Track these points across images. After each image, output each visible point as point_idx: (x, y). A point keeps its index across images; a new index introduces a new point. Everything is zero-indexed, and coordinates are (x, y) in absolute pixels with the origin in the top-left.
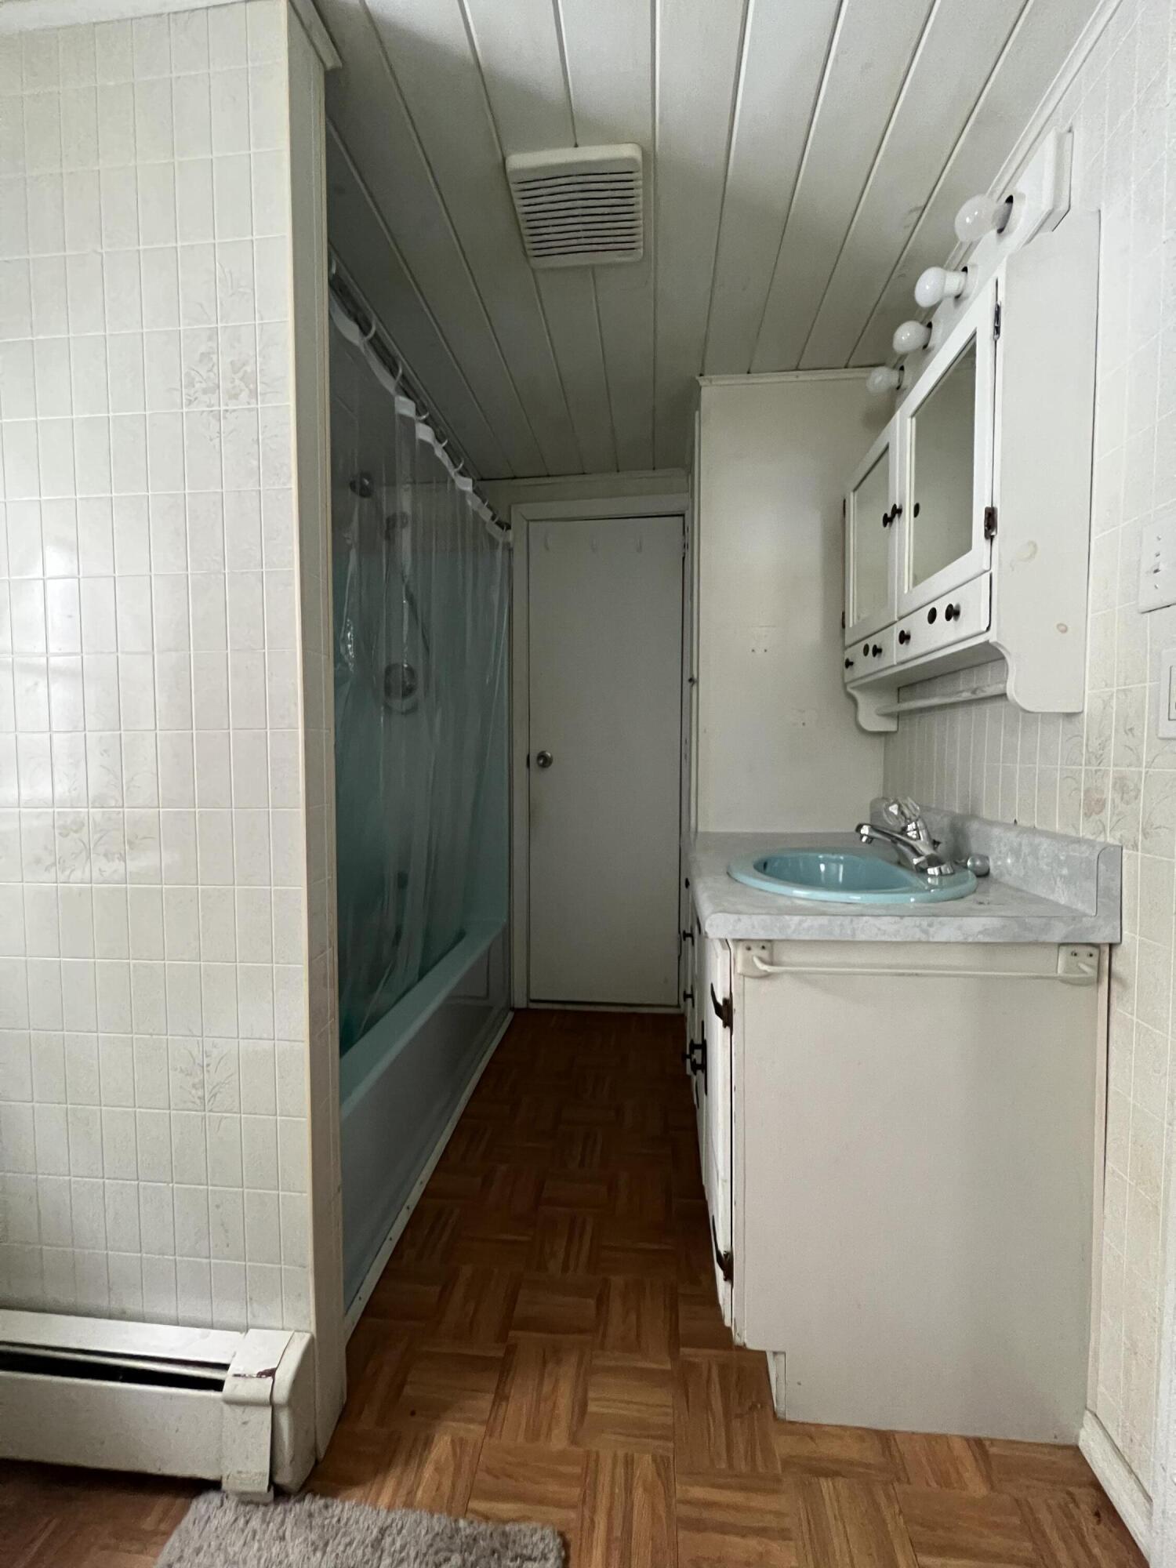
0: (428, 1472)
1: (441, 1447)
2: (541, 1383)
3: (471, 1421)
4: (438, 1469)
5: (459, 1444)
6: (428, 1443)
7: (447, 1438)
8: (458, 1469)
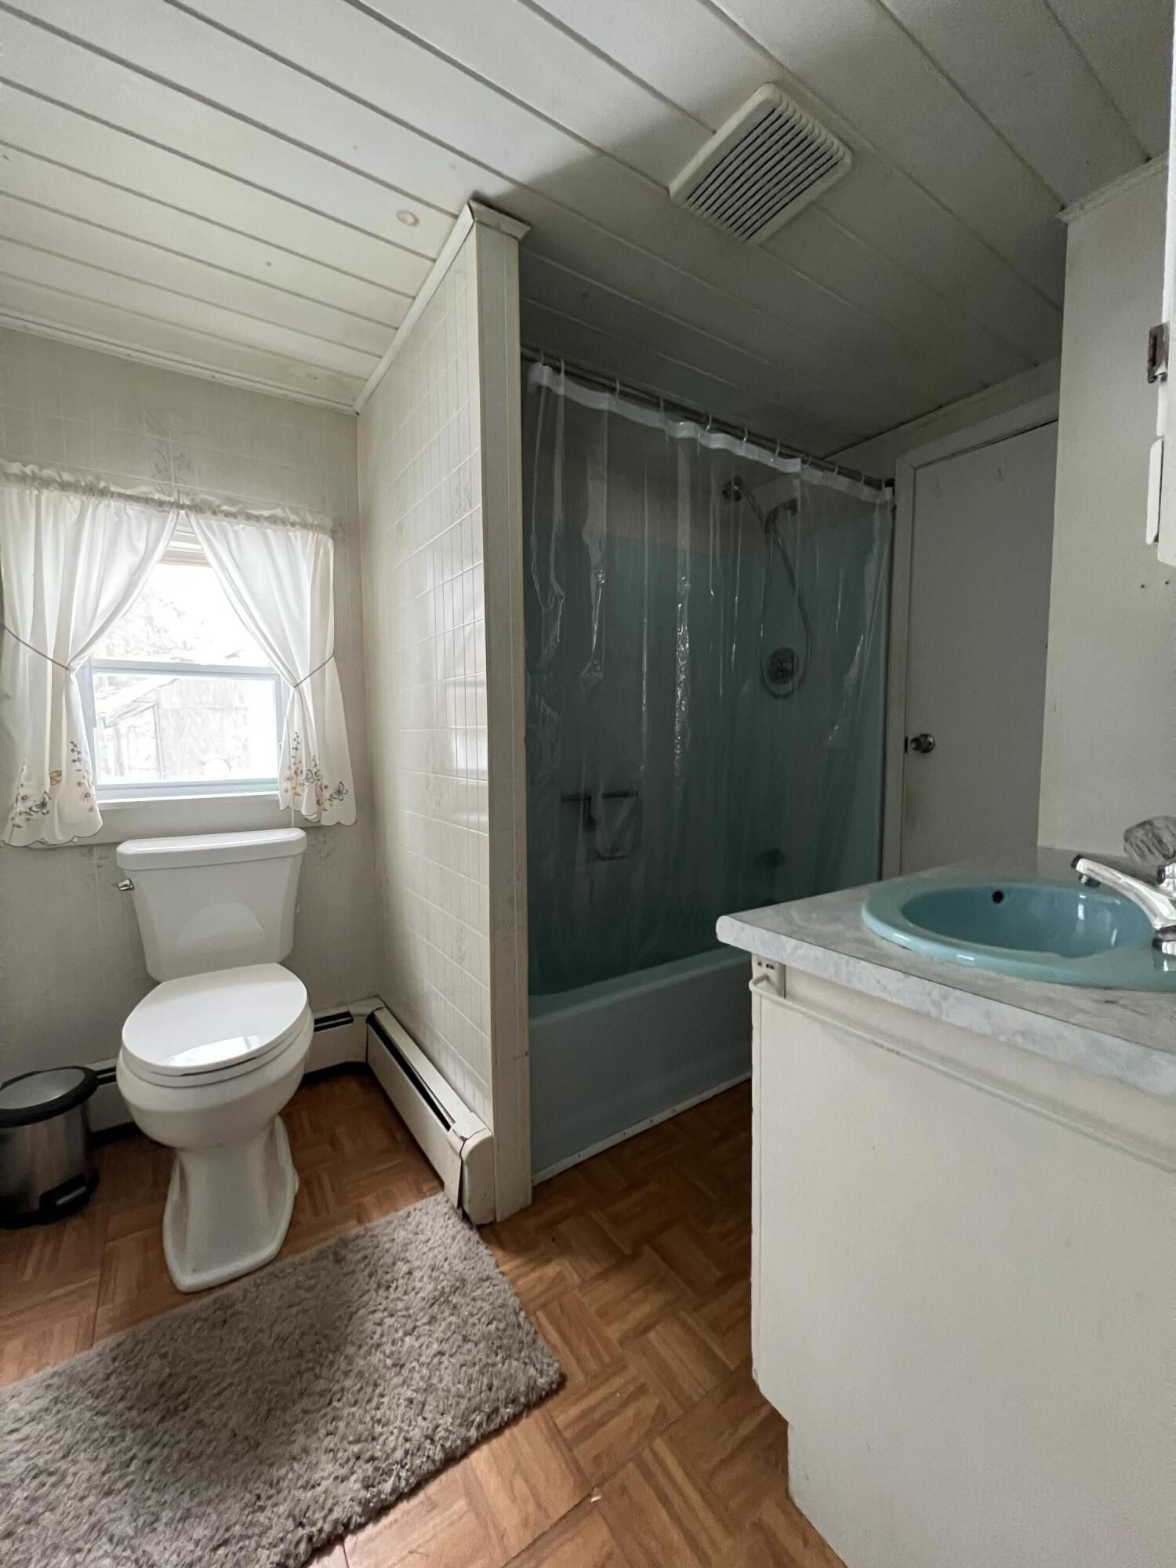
0: (534, 1275)
1: (551, 1270)
2: (635, 1290)
3: (577, 1272)
4: (540, 1279)
5: (560, 1277)
6: (548, 1261)
7: (558, 1269)
8: (548, 1290)
